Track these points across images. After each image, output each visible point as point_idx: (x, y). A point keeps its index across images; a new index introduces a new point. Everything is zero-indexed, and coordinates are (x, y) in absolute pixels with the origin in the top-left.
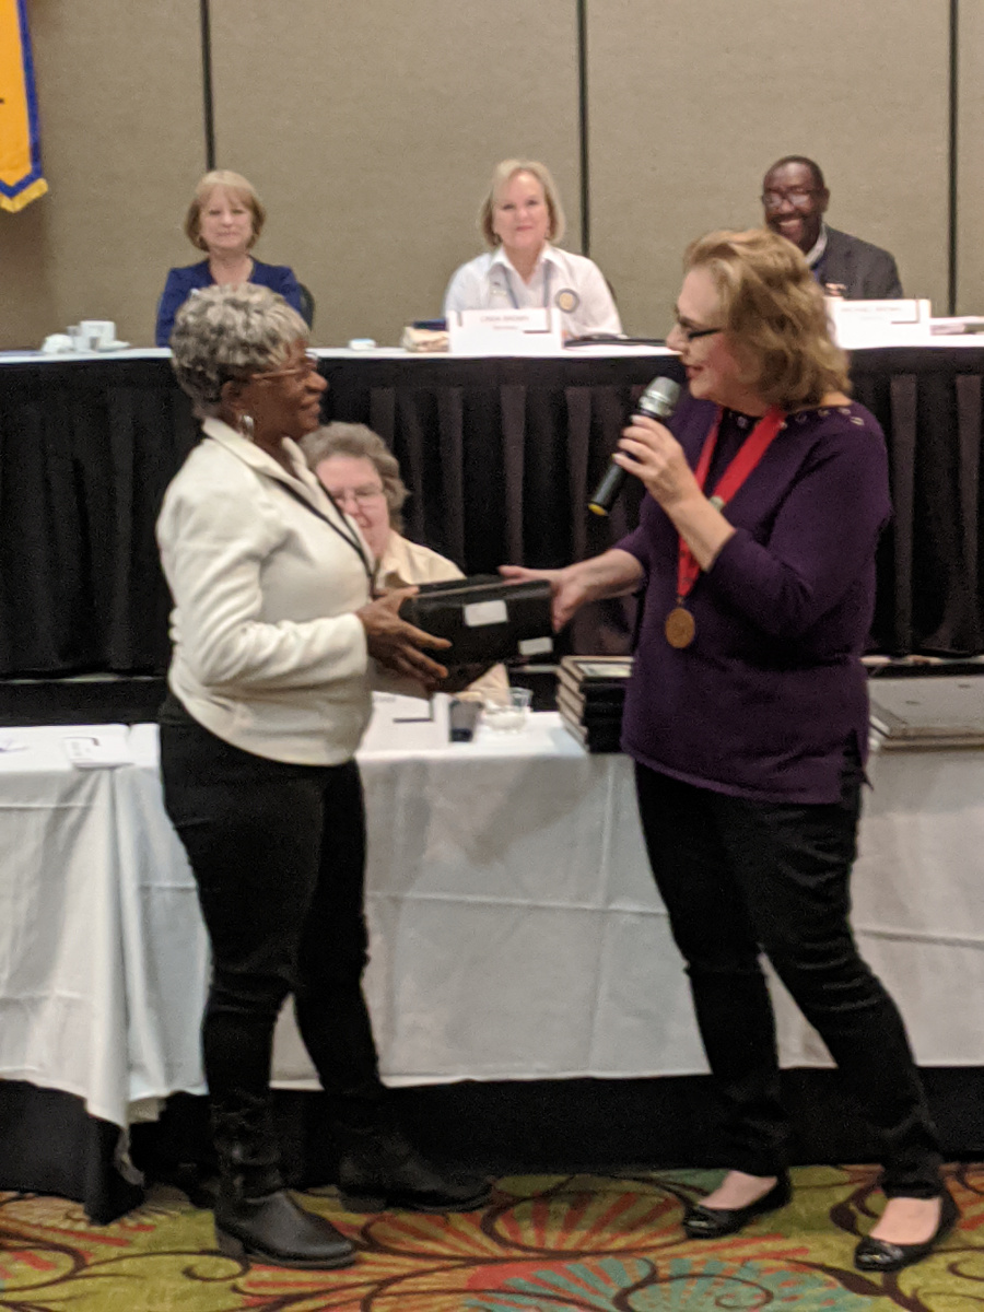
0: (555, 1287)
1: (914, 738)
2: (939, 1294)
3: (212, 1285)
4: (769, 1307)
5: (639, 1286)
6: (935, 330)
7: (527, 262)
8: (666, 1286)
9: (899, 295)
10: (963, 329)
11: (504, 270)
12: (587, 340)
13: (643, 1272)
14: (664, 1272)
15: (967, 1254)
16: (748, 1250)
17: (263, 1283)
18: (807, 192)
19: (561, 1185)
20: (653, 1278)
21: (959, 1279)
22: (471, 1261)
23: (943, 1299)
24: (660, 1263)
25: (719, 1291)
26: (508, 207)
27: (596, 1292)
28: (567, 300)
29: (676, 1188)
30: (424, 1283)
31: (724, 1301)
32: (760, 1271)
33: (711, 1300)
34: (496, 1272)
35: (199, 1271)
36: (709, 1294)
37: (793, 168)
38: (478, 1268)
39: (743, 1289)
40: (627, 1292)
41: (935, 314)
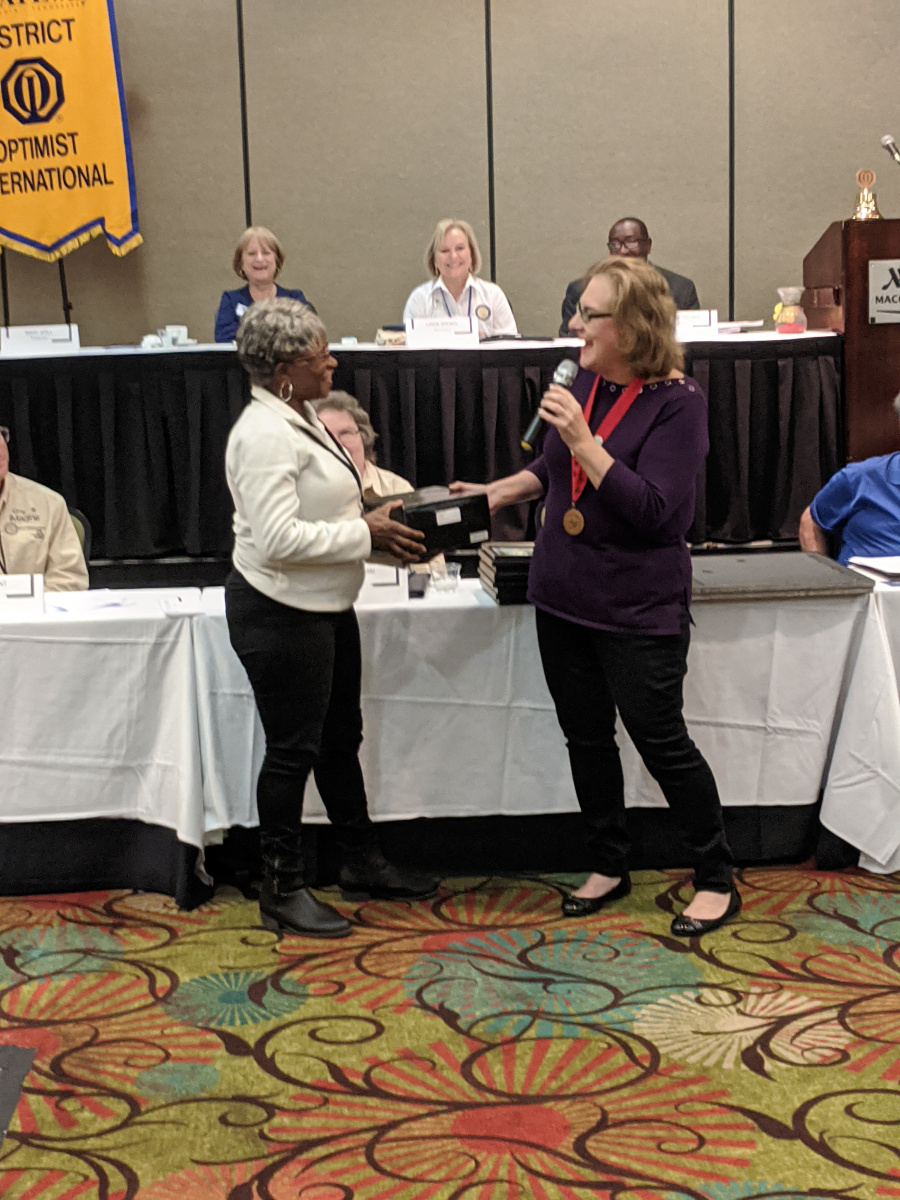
0: (480, 948)
1: (710, 594)
2: (725, 951)
3: (260, 949)
4: (617, 960)
5: (533, 947)
6: (721, 331)
7: (457, 287)
8: (551, 947)
9: (697, 308)
10: (739, 330)
11: (442, 292)
12: (495, 338)
13: (537, 938)
14: (549, 938)
15: (745, 926)
16: (604, 924)
17: (292, 947)
18: (638, 240)
19: (485, 883)
20: (542, 942)
21: (739, 942)
22: (425, 932)
23: (728, 954)
24: (546, 933)
25: (584, 950)
26: (445, 251)
27: (507, 951)
28: (483, 312)
29: (556, 885)
30: (395, 946)
31: (588, 957)
32: (611, 937)
33: (581, 955)
34: (442, 938)
35: (250, 940)
36: (578, 952)
37: (628, 225)
38: (430, 937)
39: (601, 949)
40: (526, 951)
41: (720, 319)
